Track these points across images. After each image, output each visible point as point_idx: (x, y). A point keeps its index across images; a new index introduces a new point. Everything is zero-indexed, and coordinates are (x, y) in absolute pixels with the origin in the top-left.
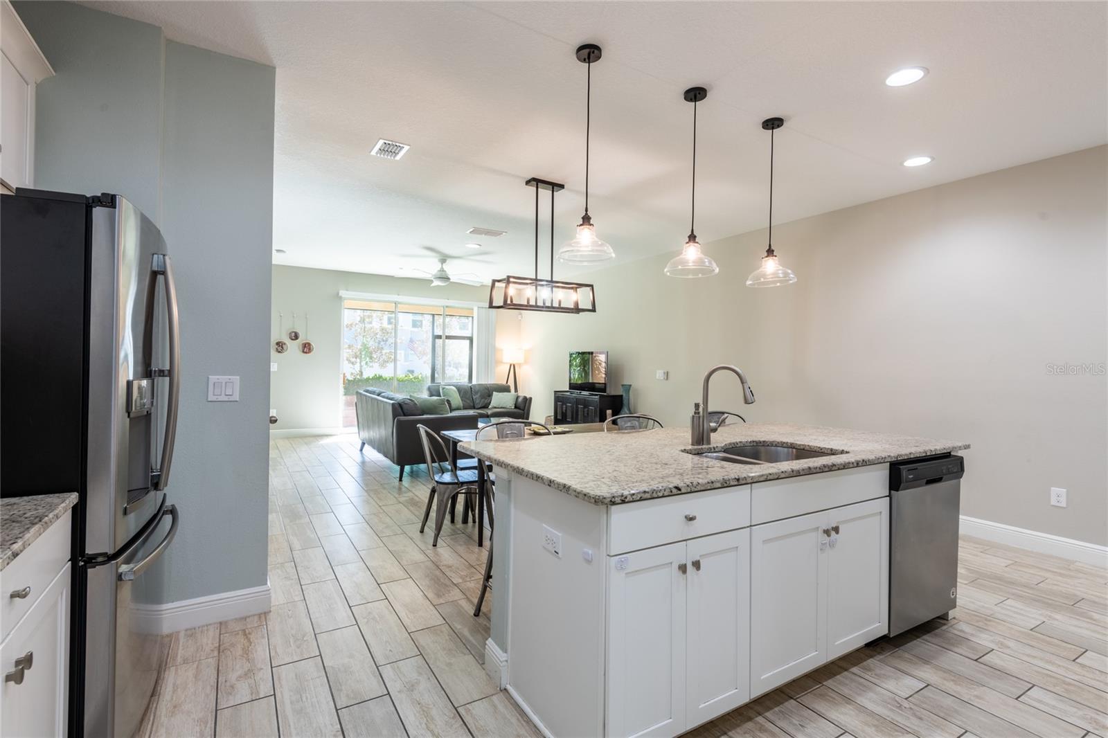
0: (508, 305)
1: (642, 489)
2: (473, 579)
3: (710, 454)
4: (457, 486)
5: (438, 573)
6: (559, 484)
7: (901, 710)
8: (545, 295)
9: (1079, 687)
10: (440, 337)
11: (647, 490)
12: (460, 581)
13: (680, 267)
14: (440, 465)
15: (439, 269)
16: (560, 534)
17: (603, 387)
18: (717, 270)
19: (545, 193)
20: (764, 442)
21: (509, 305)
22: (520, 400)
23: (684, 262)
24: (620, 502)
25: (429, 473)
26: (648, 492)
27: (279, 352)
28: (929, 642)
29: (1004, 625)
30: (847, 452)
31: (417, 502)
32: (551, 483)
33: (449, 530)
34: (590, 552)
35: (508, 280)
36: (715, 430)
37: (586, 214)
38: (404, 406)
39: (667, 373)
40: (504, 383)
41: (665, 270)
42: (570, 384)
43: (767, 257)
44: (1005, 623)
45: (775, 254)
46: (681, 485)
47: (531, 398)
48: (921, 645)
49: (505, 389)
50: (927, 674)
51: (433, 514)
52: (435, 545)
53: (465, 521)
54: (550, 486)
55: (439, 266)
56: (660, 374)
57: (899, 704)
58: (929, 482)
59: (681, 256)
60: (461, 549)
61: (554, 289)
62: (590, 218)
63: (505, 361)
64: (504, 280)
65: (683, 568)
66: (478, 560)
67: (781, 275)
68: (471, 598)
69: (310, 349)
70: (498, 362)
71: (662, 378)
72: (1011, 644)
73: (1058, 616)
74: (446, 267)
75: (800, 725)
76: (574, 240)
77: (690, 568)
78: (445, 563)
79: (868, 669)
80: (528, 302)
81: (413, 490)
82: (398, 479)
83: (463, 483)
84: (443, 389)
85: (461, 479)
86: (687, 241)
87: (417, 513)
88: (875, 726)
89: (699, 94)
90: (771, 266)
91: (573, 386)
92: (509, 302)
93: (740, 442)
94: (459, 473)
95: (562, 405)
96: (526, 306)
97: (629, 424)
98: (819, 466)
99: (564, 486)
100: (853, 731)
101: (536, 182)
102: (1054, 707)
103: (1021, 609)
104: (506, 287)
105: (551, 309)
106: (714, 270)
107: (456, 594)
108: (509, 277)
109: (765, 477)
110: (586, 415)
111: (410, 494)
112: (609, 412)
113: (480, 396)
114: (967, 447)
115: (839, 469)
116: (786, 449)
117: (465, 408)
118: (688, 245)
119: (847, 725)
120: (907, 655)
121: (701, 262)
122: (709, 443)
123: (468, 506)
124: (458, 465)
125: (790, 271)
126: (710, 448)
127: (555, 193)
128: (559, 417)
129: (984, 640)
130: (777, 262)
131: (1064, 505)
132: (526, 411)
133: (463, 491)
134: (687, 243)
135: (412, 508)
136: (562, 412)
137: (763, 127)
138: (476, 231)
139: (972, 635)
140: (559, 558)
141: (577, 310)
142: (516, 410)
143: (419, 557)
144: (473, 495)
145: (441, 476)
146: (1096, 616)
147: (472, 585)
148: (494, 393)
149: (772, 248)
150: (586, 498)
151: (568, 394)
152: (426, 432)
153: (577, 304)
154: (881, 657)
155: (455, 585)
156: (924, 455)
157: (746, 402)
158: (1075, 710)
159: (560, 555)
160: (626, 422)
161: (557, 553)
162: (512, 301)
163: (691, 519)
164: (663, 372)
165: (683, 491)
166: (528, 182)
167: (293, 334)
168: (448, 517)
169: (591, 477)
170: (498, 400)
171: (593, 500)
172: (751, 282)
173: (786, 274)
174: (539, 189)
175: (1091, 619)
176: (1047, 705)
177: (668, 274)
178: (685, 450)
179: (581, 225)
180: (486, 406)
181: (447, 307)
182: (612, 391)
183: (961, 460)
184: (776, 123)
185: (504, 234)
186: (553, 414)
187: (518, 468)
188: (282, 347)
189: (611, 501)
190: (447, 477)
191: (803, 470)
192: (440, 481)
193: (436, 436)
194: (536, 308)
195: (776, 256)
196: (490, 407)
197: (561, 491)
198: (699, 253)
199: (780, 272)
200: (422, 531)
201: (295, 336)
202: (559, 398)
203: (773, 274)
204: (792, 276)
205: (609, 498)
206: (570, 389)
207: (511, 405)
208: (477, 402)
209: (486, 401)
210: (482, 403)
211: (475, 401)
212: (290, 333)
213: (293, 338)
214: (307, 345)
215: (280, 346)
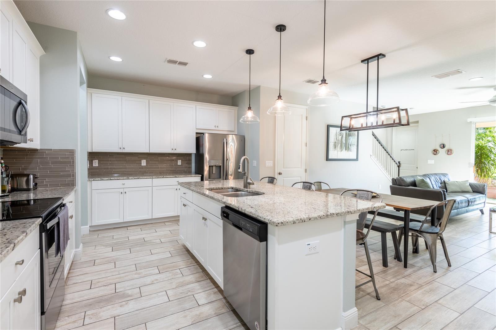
27: (435, 155)
69: (451, 152)
80: (362, 125)
188: (436, 152)
201: (443, 146)
212: (441, 145)
213: (442, 147)
214: (449, 151)
215: (435, 152)
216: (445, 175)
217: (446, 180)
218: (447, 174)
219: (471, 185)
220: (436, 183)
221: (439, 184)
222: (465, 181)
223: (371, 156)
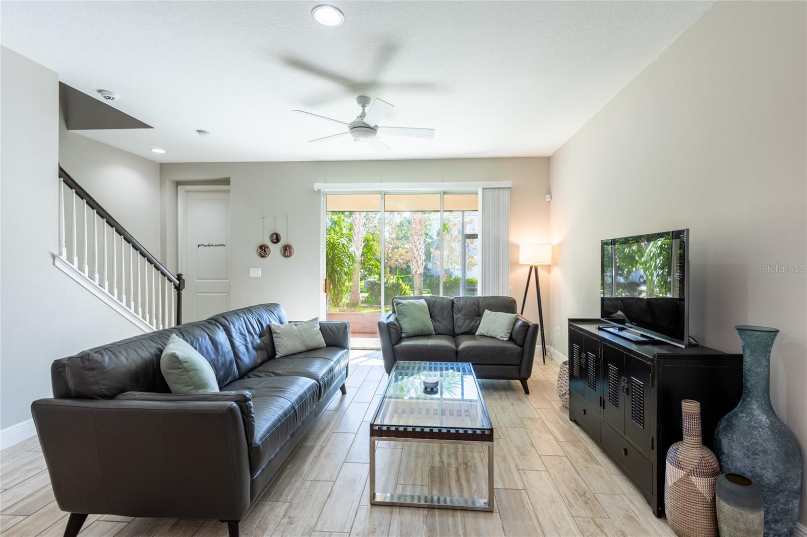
22: (519, 326)
27: (262, 257)
49: (506, 306)
63: (522, 261)
69: (290, 252)
70: (515, 264)
110: (624, 392)
112: (690, 408)
113: (465, 314)
117: (438, 334)
128: (576, 373)
132: (526, 347)
142: (510, 345)
148: (487, 312)
167: (275, 236)
170: (488, 323)
180: (471, 333)
188: (265, 251)
196: (477, 332)
202: (575, 336)
206: (602, 317)
207: (502, 335)
208: (459, 324)
209: (473, 323)
210: (465, 328)
211: (456, 323)
212: (272, 236)
213: (275, 240)
214: (288, 248)
215: (263, 251)
216: (271, 307)
217: (275, 323)
218: (275, 305)
219: (324, 329)
220: (246, 340)
221: (256, 337)
222: (311, 321)
223: (54, 257)
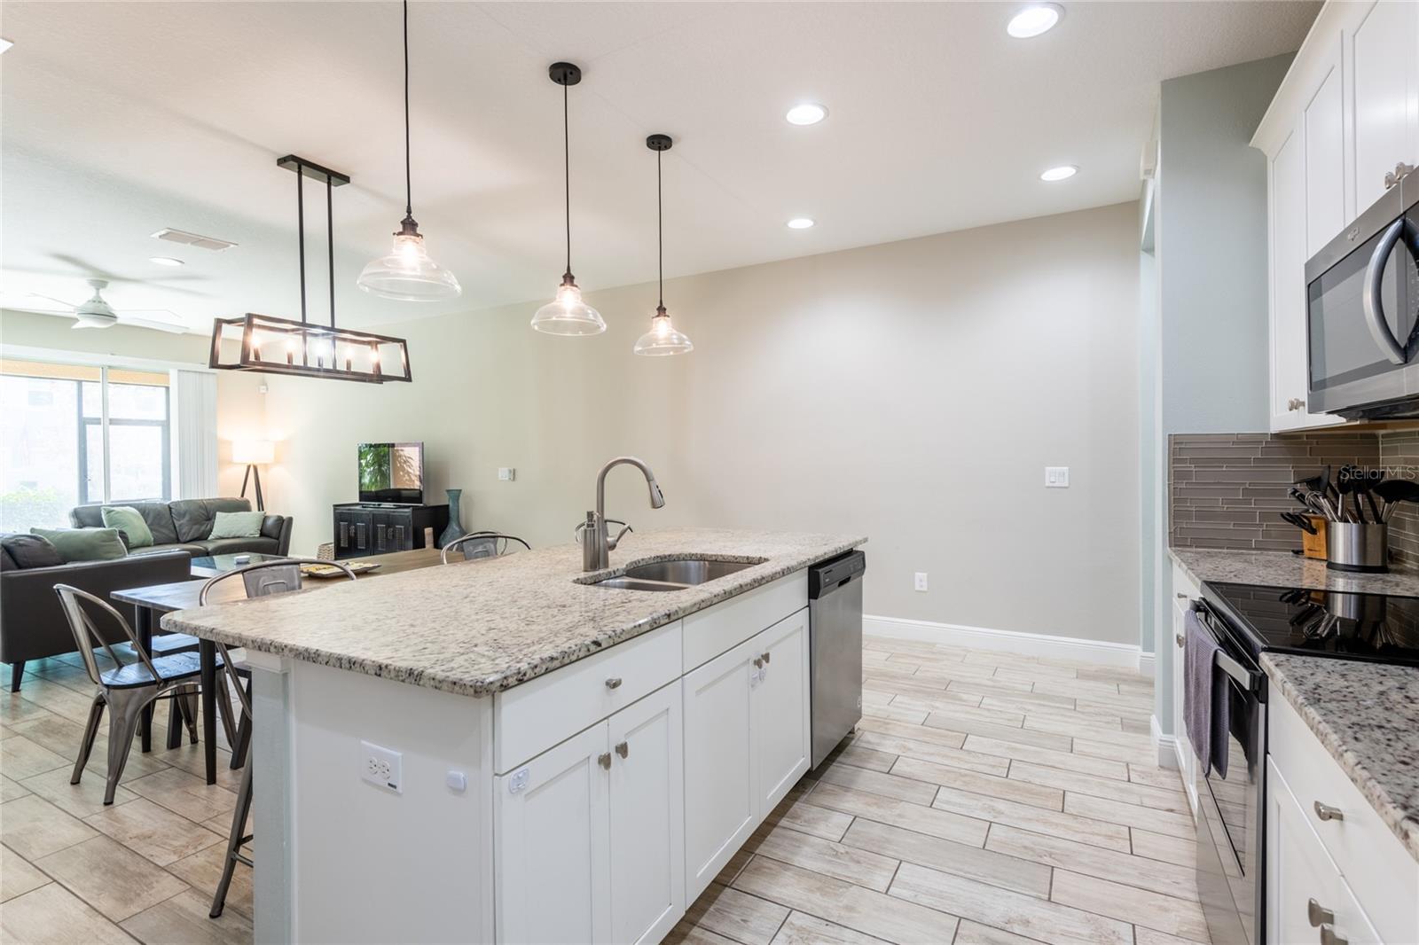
0: (249, 363)
1: (546, 655)
2: (200, 848)
3: (611, 581)
4: (156, 686)
5: (121, 855)
6: (398, 671)
7: (839, 858)
8: (321, 350)
9: (973, 776)
10: (97, 421)
11: (555, 655)
12: (174, 858)
13: (554, 319)
14: (110, 650)
15: (91, 298)
16: (399, 754)
17: (418, 496)
18: (604, 327)
19: (315, 188)
20: (670, 556)
21: (254, 364)
22: (270, 522)
23: (558, 311)
24: (517, 683)
25: (86, 672)
26: (557, 659)
28: (844, 764)
29: (900, 725)
30: (766, 560)
31: (63, 726)
32: (380, 670)
33: (139, 767)
34: (462, 775)
35: (248, 322)
36: (613, 547)
37: (409, 216)
38: (18, 552)
39: (514, 470)
40: (238, 496)
41: (532, 322)
42: (361, 492)
43: (658, 316)
44: (902, 724)
45: (667, 313)
46: (601, 638)
47: (290, 519)
48: (838, 771)
49: (243, 506)
50: (851, 803)
51: (102, 744)
52: (109, 802)
53: (174, 742)
54: (380, 675)
55: (91, 293)
56: (503, 473)
57: (835, 850)
58: (841, 583)
59: (554, 303)
60: (169, 798)
61: (337, 343)
62: (416, 225)
63: (238, 458)
64: (241, 320)
65: (605, 761)
66: (208, 809)
67: (676, 341)
68: (202, 886)
70: (230, 462)
71: (507, 479)
72: (911, 745)
73: (937, 704)
74: (105, 295)
75: (742, 920)
76: (388, 257)
77: (615, 758)
78: (135, 832)
79: (795, 817)
80: (290, 359)
81: (49, 704)
82: (10, 689)
83: (167, 681)
84: (109, 512)
85: (162, 674)
86: (562, 282)
87: (61, 748)
88: (818, 889)
89: (571, 73)
90: (663, 329)
91: (365, 496)
92: (252, 358)
93: (643, 560)
94: (156, 662)
95: (349, 526)
96: (287, 367)
97: (480, 549)
98: (749, 581)
99: (411, 672)
100: (798, 905)
101: (298, 164)
102: (960, 805)
103: (909, 704)
104: (245, 334)
105: (333, 374)
106: (599, 327)
107: (166, 887)
108: (250, 316)
109: (698, 606)
110: (391, 538)
111: (42, 714)
112: (428, 531)
113: (190, 520)
114: (866, 540)
115: (768, 582)
116: (697, 563)
117: (158, 543)
118: (563, 287)
119: (792, 900)
120: (828, 787)
121: (583, 313)
122: (606, 565)
123: (181, 715)
124: (153, 648)
125: (685, 337)
126: (610, 573)
127: (333, 187)
128: (344, 544)
129: (889, 747)
130: (670, 324)
131: (925, 589)
132: (282, 539)
133: (168, 693)
134: (562, 285)
135: (46, 741)
136: (349, 537)
137: (648, 145)
138: (170, 235)
139: (878, 744)
140: (399, 794)
141: (378, 377)
142: (264, 540)
143: (70, 833)
144: (190, 699)
145: (116, 674)
146: (965, 697)
147: (200, 860)
148: (218, 513)
149: (664, 305)
150: (457, 688)
151: (358, 508)
152: (77, 597)
153: (378, 367)
154: (805, 797)
155: (163, 869)
156: (835, 554)
157: (654, 506)
158: (976, 802)
159: (399, 789)
160: (475, 546)
161: (395, 787)
162: (257, 357)
163: (613, 685)
164: (506, 469)
165: (604, 646)
166: (282, 161)
168: (137, 743)
169: (454, 648)
170: (225, 524)
171: (472, 691)
172: (640, 348)
173: (681, 341)
174: (303, 177)
175: (961, 700)
176: (955, 804)
177: (536, 328)
178: (578, 579)
179: (400, 234)
180: (203, 537)
181: (110, 367)
182: (430, 500)
183: (862, 554)
184: (664, 142)
185: (232, 246)
186: (333, 541)
187: (307, 650)
189: (502, 685)
190: (131, 674)
191: (735, 589)
192: (115, 683)
193: (102, 602)
194: (305, 371)
195: (668, 316)
196: (211, 537)
197: (403, 681)
198: (579, 301)
199: (675, 337)
200: (76, 781)
202: (342, 516)
203: (666, 339)
204: (687, 342)
205: (498, 681)
206: (360, 500)
207: (252, 532)
208: (183, 531)
209: (203, 528)
210: (193, 533)
211: (180, 530)
